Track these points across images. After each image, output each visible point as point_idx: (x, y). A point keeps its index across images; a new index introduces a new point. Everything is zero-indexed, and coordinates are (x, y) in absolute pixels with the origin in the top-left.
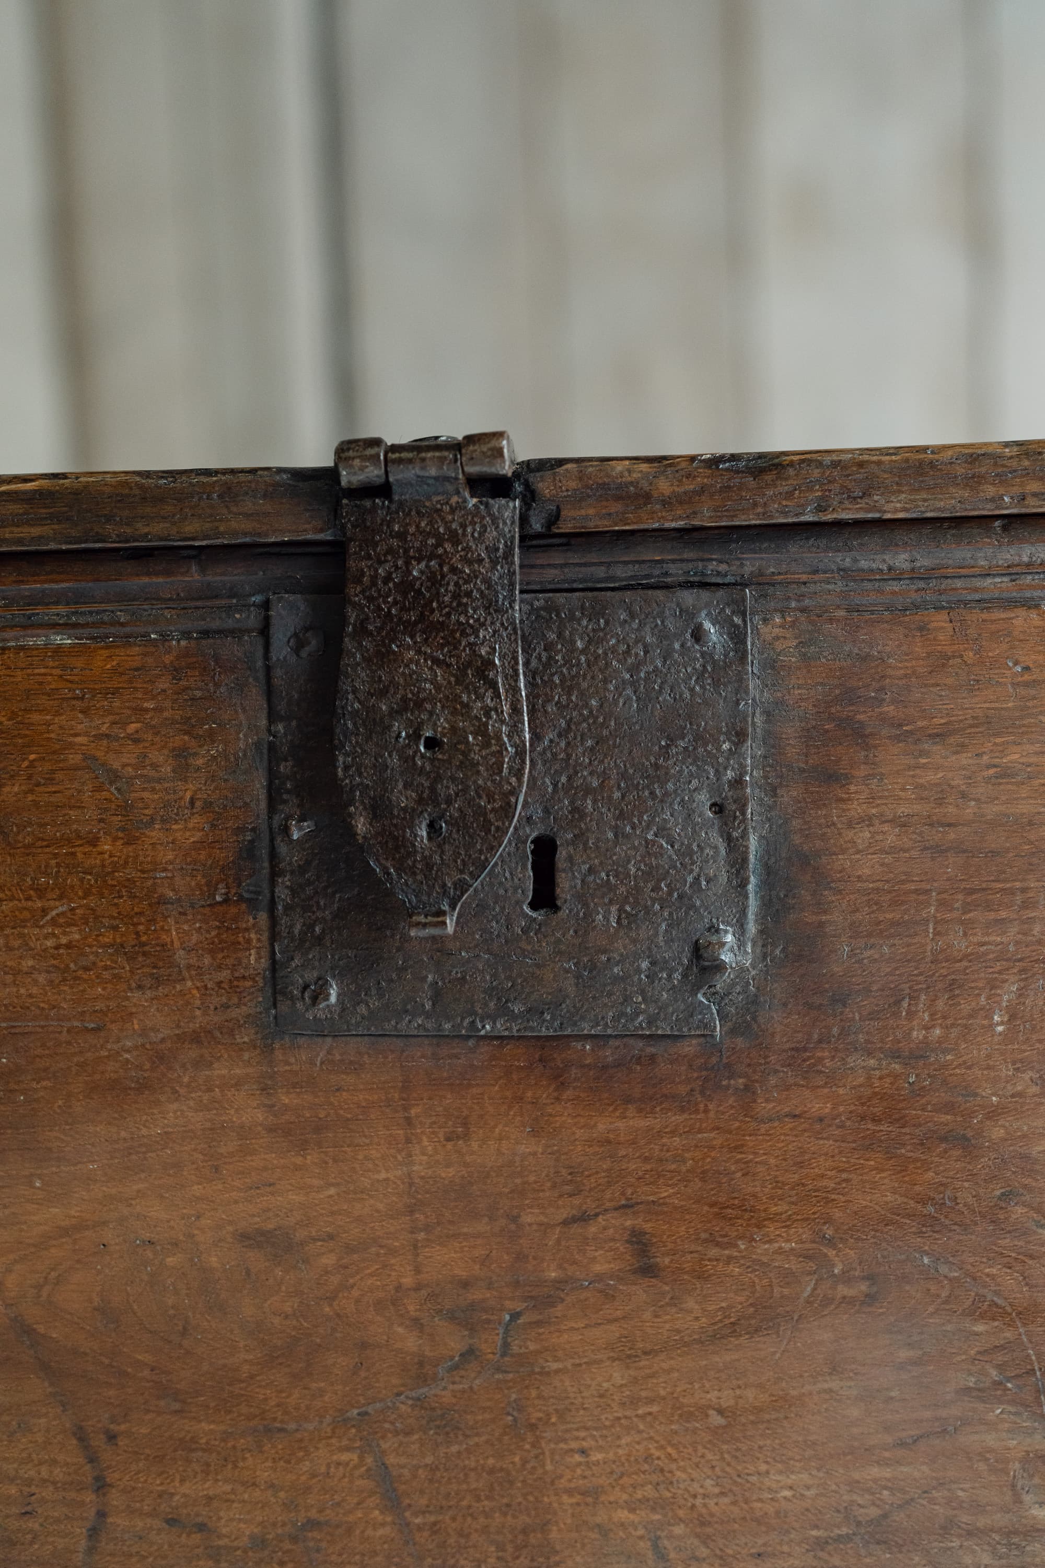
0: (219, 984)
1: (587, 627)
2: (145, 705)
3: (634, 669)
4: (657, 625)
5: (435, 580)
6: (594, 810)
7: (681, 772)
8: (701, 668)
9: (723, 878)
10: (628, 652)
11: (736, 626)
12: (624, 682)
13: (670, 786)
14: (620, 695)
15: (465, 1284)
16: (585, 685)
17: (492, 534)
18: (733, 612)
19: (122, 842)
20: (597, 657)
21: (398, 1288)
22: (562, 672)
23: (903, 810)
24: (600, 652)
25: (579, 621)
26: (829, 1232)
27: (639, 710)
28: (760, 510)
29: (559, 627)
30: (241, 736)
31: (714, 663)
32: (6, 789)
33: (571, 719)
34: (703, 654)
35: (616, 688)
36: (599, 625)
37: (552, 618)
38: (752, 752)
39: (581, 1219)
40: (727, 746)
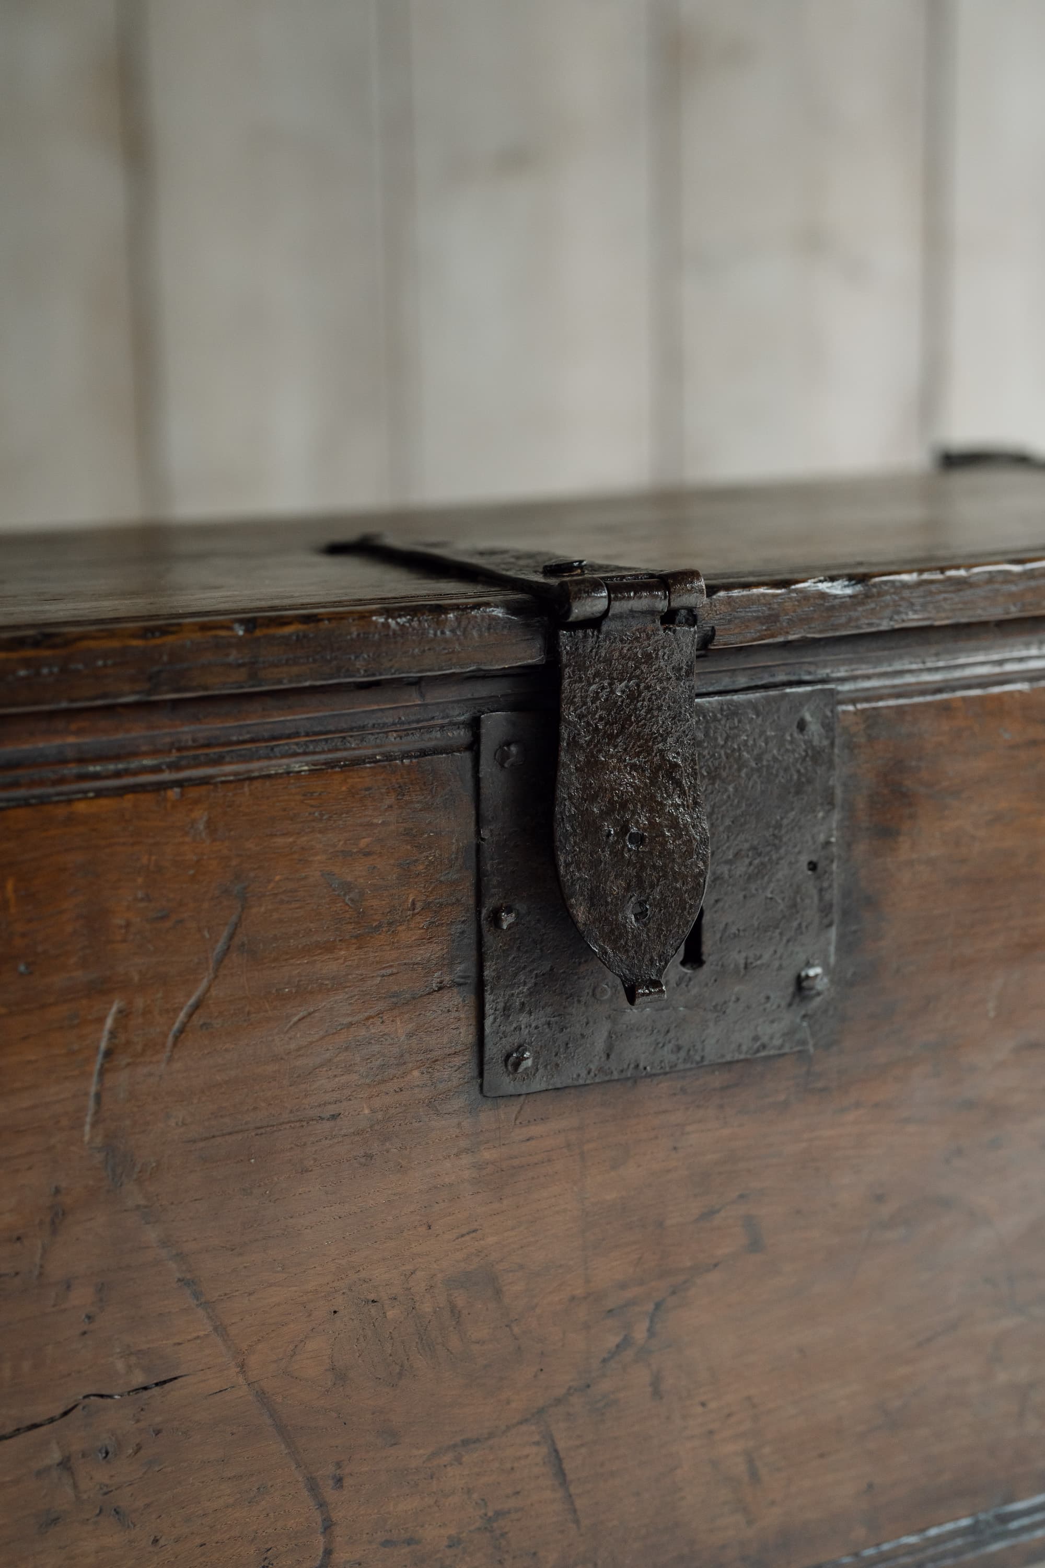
0: (432, 1059)
1: (725, 726)
2: (375, 821)
3: (758, 759)
4: (774, 721)
5: (633, 696)
6: (730, 877)
7: (790, 839)
8: (803, 754)
9: (816, 922)
10: (754, 745)
11: (827, 717)
12: (752, 769)
13: (782, 851)
14: (749, 779)
15: (623, 1286)
16: (724, 774)
17: (677, 656)
18: (825, 705)
19: (355, 946)
20: (734, 750)
21: (572, 1299)
22: (708, 766)
23: (934, 853)
24: (736, 747)
25: (719, 721)
27: (763, 792)
28: (852, 624)
29: (705, 728)
30: (454, 841)
31: (813, 748)
32: (254, 910)
33: (714, 804)
34: (805, 742)
35: (747, 775)
36: (734, 724)
37: (700, 720)
38: (836, 816)
39: (710, 1214)
40: (821, 815)
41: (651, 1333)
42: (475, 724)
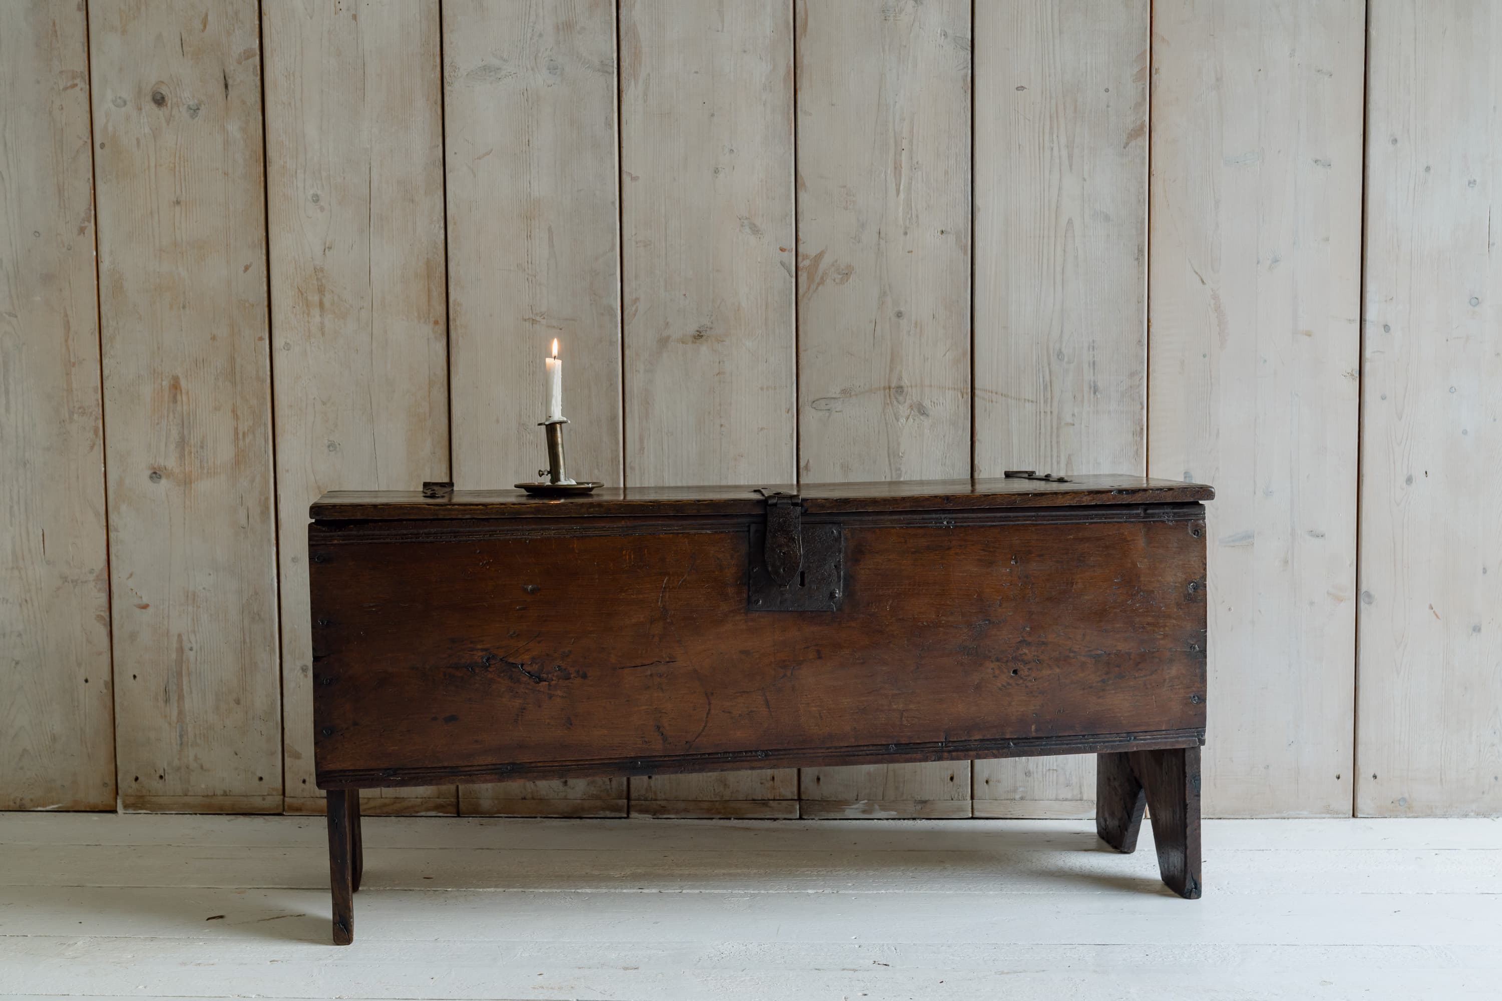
0: (737, 600)
1: (813, 531)
2: (725, 545)
3: (820, 539)
4: (825, 531)
5: (784, 522)
6: (812, 567)
7: (828, 559)
8: (833, 539)
9: (836, 580)
10: (819, 535)
11: (839, 531)
12: (819, 542)
13: (826, 562)
15: (784, 661)
17: (795, 514)
18: (839, 529)
19: (719, 572)
20: (815, 537)
21: (771, 662)
22: (808, 540)
23: (870, 567)
25: (811, 530)
26: (855, 649)
27: (821, 547)
28: (845, 509)
29: (808, 531)
30: (743, 551)
31: (836, 538)
32: (697, 561)
33: (808, 548)
34: (833, 536)
36: (815, 531)
37: (806, 529)
38: (842, 556)
39: (808, 647)
40: (837, 554)
41: (792, 675)
42: (749, 526)
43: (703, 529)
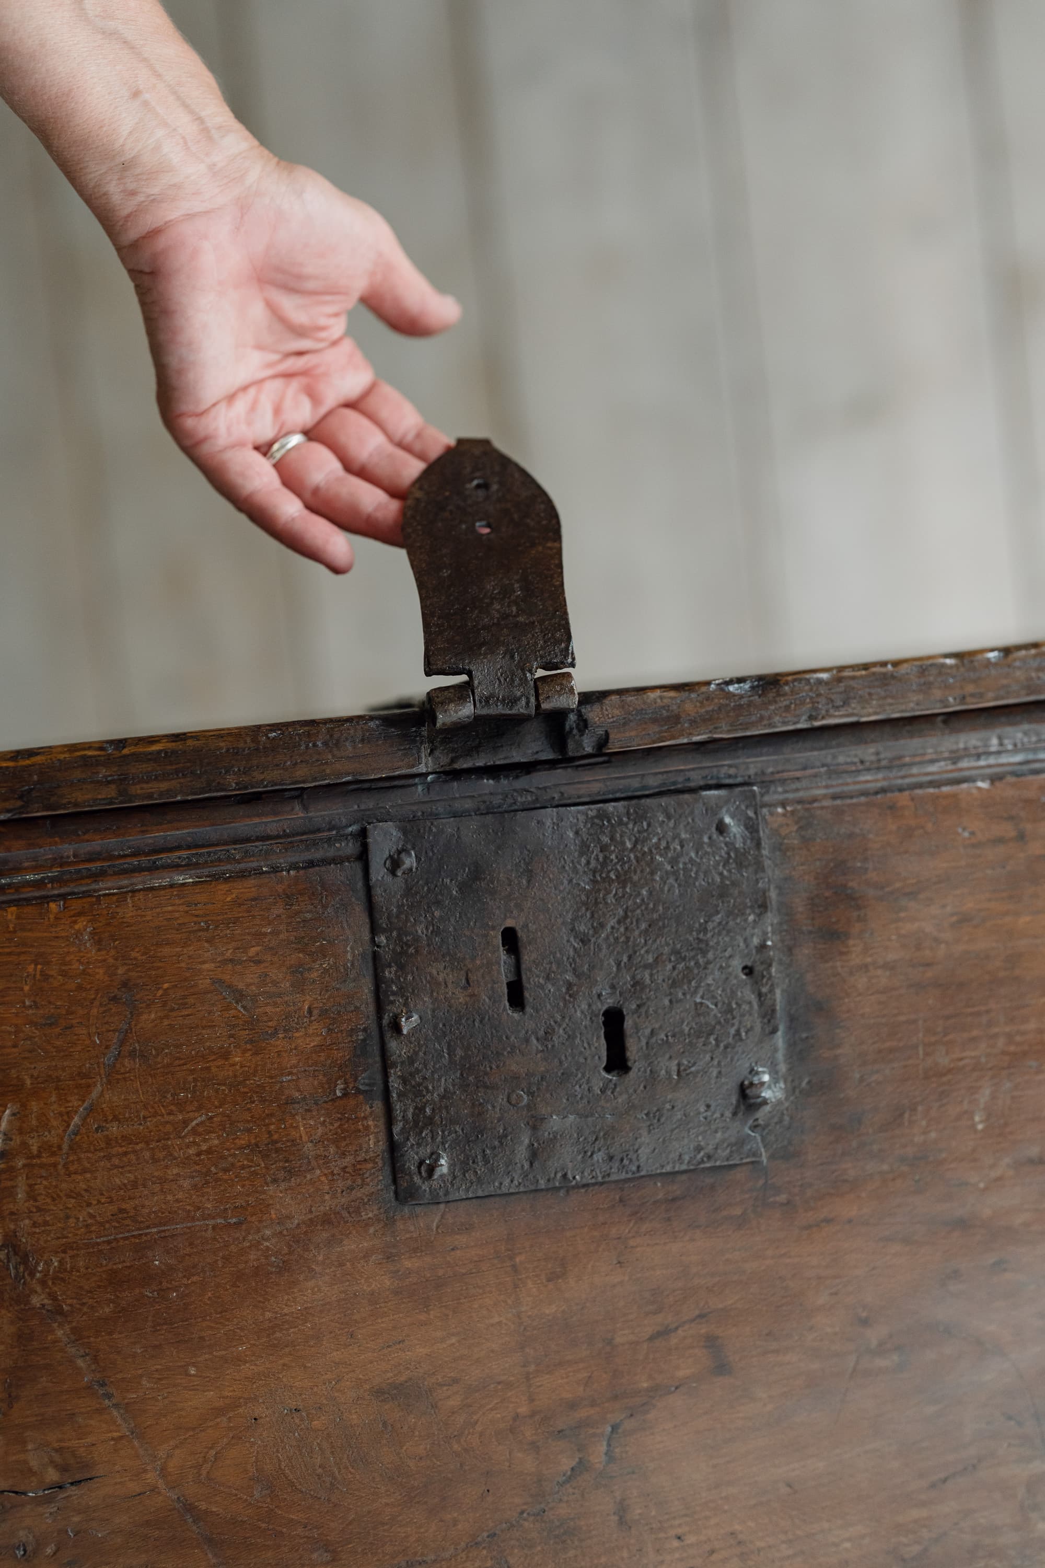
0: (344, 1169)
1: (633, 830)
2: (264, 930)
3: (674, 862)
4: (688, 823)
6: (652, 982)
7: (718, 943)
8: (726, 856)
9: (758, 1028)
10: (667, 848)
11: (750, 818)
12: (667, 872)
13: (710, 955)
14: (665, 883)
15: (573, 1405)
16: (635, 878)
18: (747, 807)
19: (250, 1052)
20: (644, 854)
21: (516, 1417)
22: (617, 869)
23: (891, 957)
24: (646, 849)
25: (626, 824)
27: (681, 895)
28: (765, 722)
29: (611, 831)
30: (348, 949)
31: (737, 850)
32: (145, 1017)
33: (627, 908)
34: (726, 844)
35: (661, 878)
36: (643, 827)
37: (604, 824)
38: (771, 918)
39: (664, 1333)
40: (751, 918)
41: (610, 1457)
42: (362, 835)
43: (153, 868)
